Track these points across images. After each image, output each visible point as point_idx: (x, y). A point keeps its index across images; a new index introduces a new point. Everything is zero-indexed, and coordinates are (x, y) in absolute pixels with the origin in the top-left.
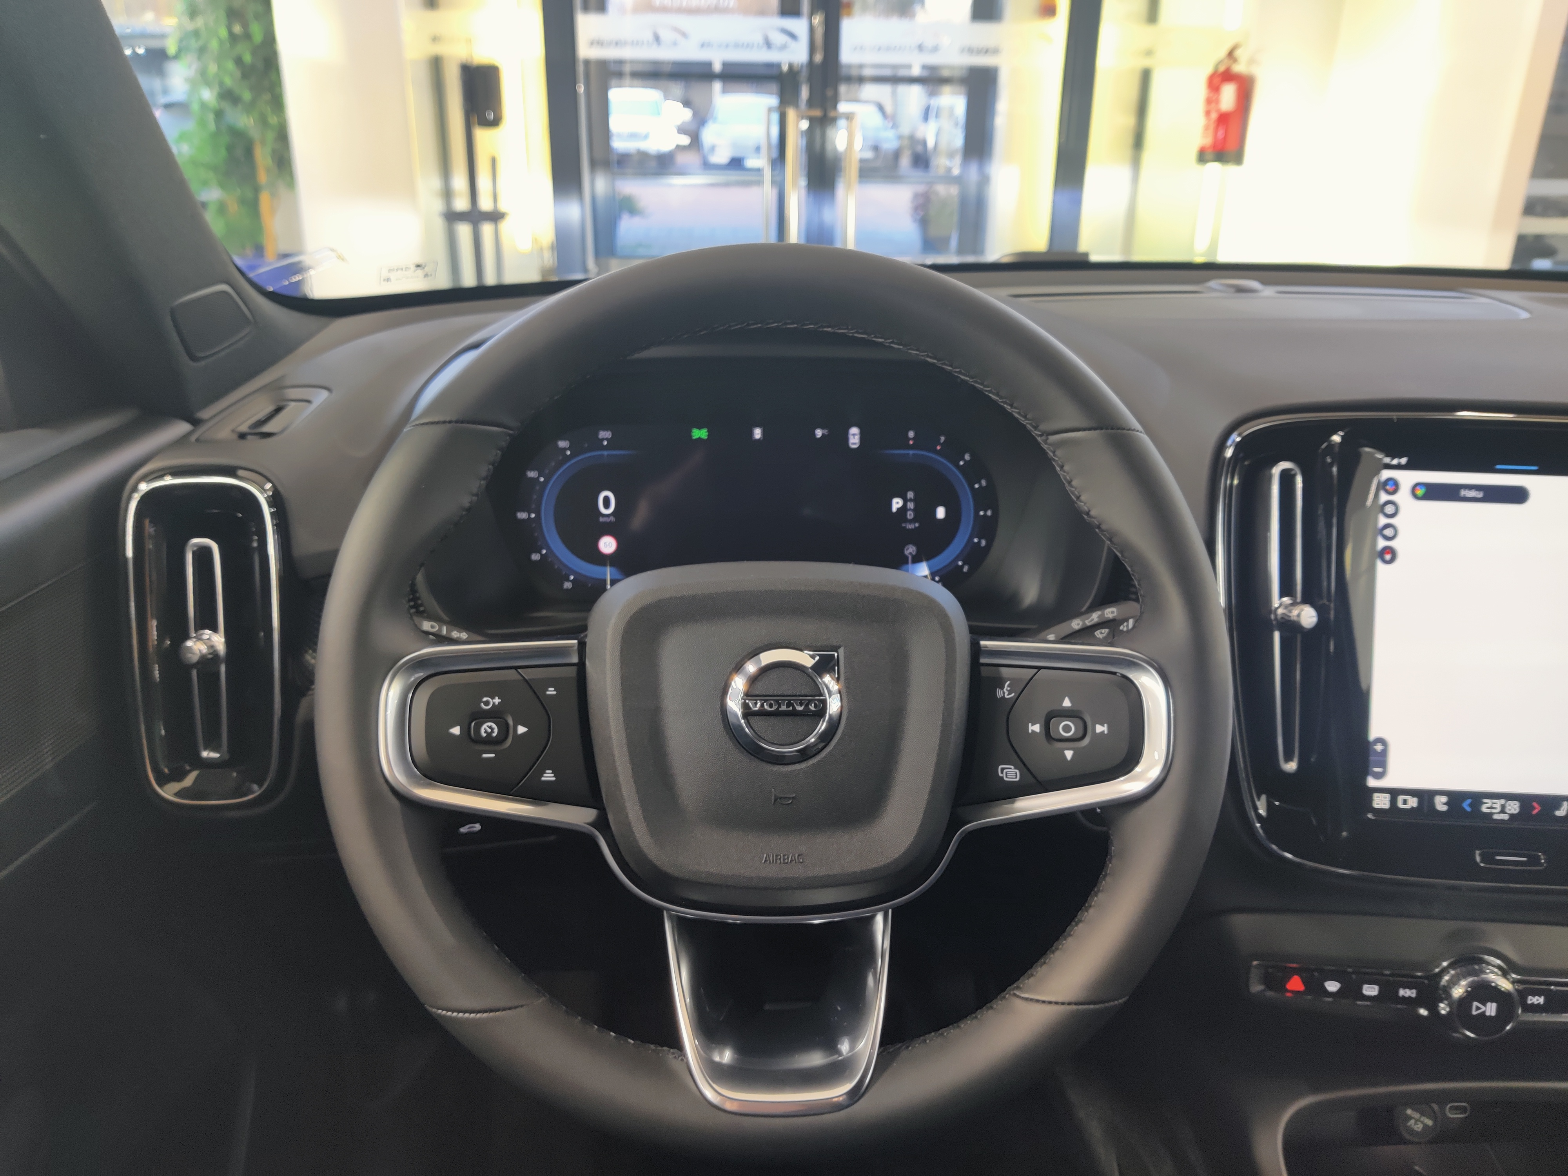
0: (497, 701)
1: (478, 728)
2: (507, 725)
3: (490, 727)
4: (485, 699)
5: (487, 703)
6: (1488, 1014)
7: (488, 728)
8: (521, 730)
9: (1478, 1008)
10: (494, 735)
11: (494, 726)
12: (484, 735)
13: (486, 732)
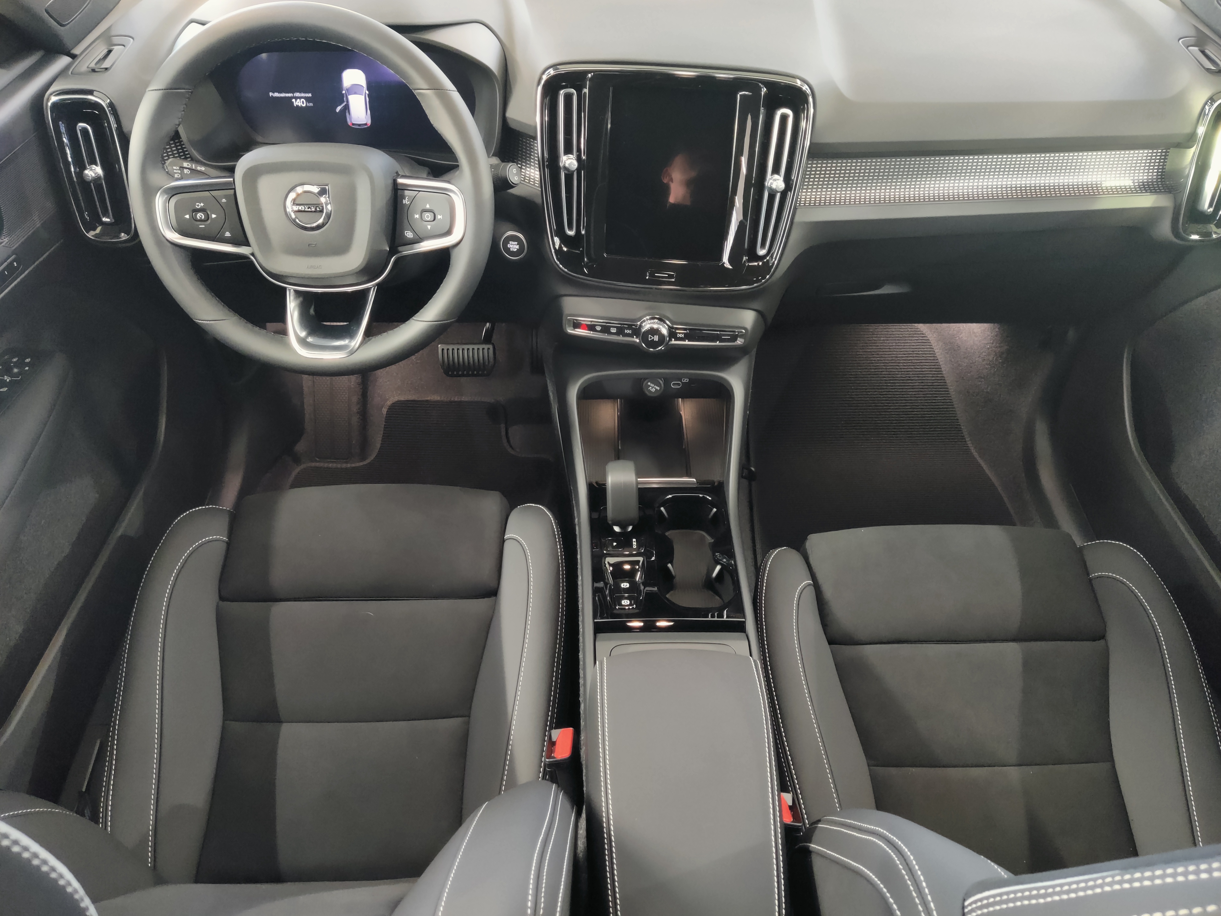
0: (202, 204)
1: (196, 215)
2: (208, 214)
3: (201, 215)
4: (197, 204)
5: (198, 205)
6: (655, 340)
7: (200, 216)
8: (214, 216)
9: (651, 338)
10: (203, 218)
11: (202, 214)
12: (199, 218)
13: (199, 217)
